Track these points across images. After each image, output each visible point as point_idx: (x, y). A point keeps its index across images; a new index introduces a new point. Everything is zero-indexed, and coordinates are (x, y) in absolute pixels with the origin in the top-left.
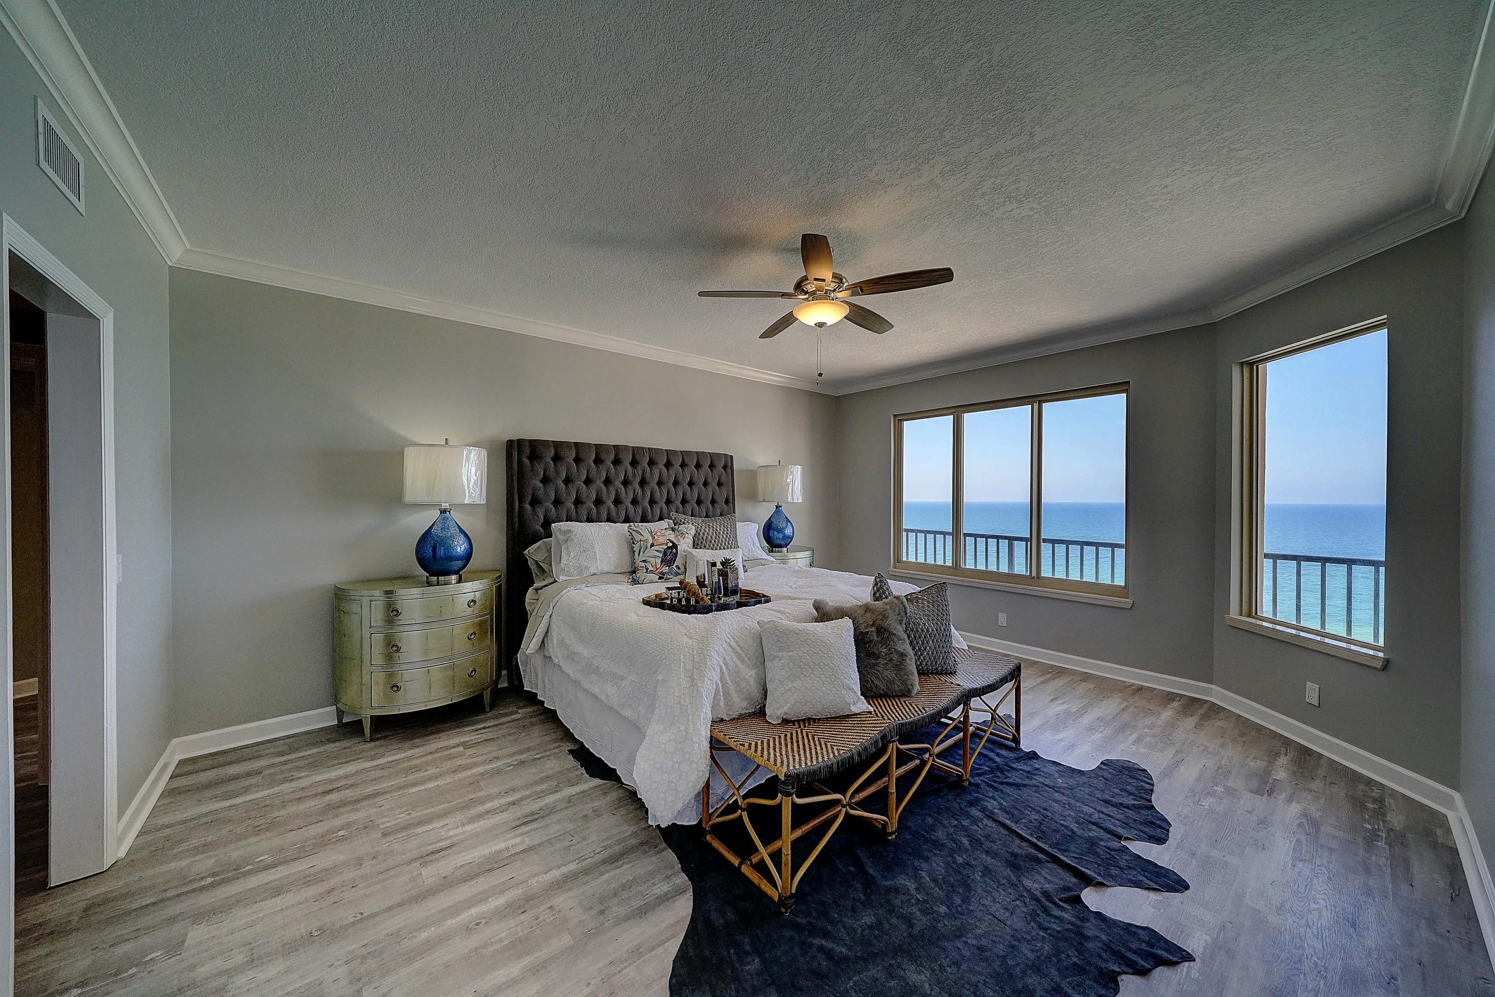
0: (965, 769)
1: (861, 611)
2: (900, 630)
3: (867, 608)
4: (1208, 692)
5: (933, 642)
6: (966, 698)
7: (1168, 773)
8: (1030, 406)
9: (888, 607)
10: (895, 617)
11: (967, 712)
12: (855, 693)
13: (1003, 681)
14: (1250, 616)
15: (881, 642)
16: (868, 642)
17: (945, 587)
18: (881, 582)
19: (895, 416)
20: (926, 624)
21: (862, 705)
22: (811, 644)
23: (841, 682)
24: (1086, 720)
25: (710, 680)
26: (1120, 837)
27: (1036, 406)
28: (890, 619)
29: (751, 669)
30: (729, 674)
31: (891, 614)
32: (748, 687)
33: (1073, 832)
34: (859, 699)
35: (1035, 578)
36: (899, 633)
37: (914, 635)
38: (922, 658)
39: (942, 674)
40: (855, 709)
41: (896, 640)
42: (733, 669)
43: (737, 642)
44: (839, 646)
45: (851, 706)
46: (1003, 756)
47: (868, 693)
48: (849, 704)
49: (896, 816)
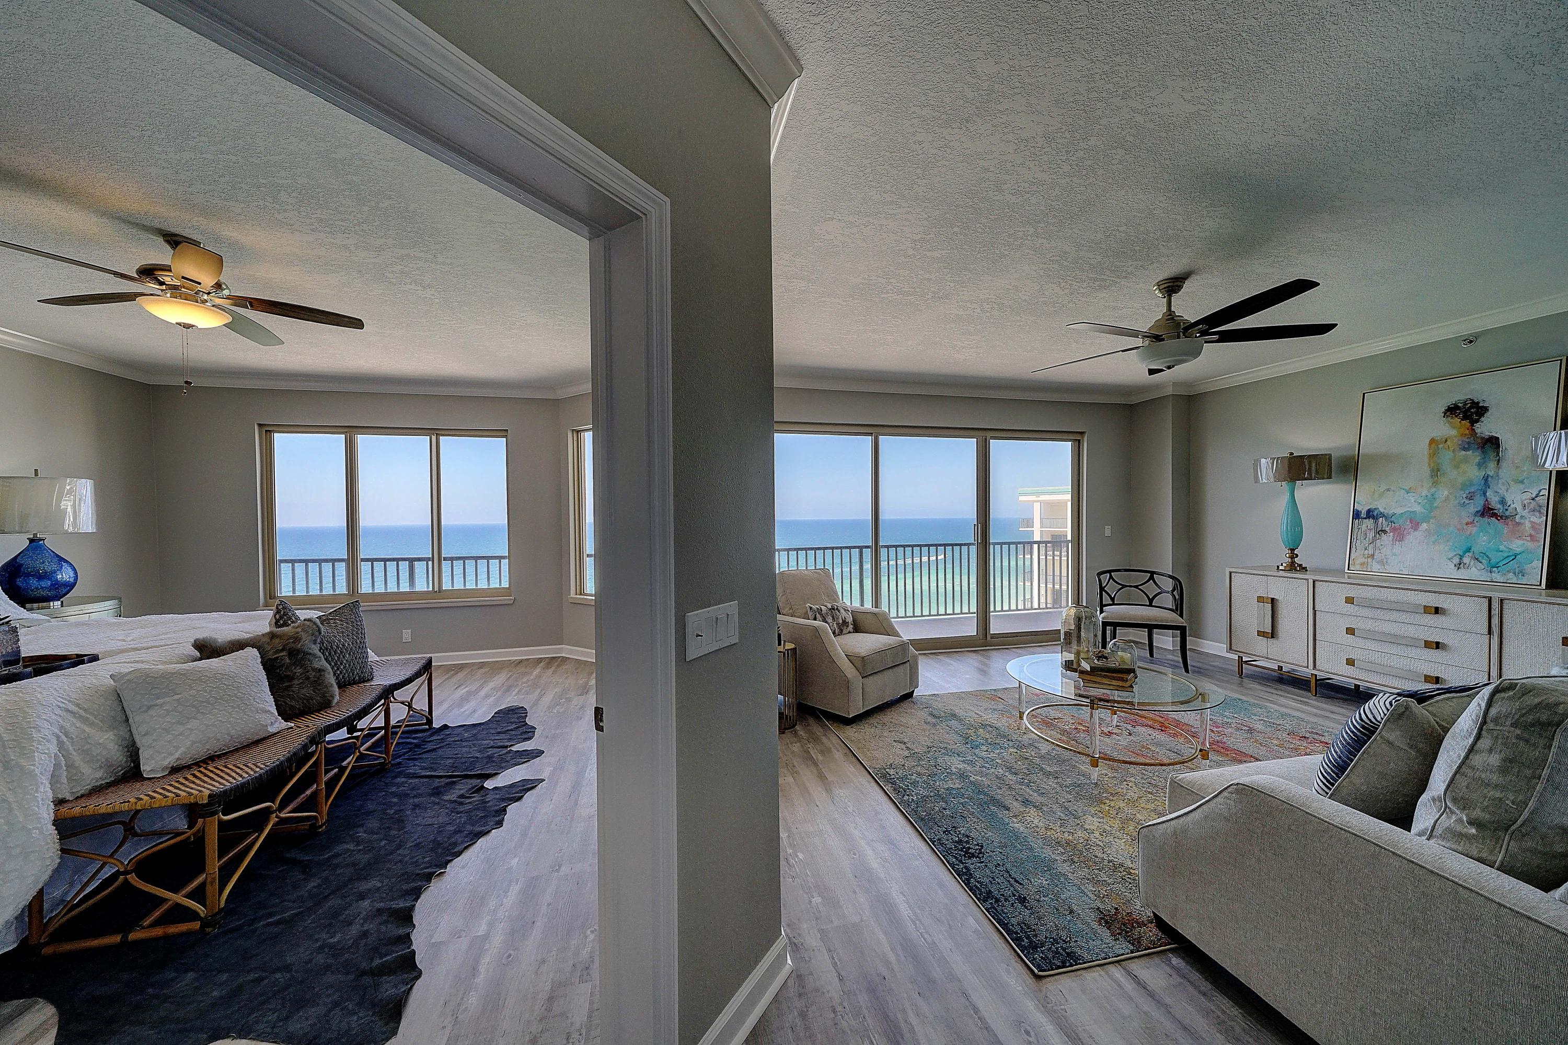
0: (387, 755)
1: (267, 639)
2: (315, 649)
3: (272, 635)
4: (560, 651)
5: (349, 654)
6: (388, 692)
7: (536, 703)
8: (429, 437)
9: (299, 630)
10: (310, 638)
11: (388, 705)
12: (272, 713)
13: (418, 675)
14: (581, 594)
15: (294, 664)
16: (279, 667)
17: (357, 605)
18: (284, 608)
19: (260, 425)
20: (339, 640)
21: (282, 724)
22: (207, 680)
23: (254, 708)
24: (483, 693)
25: (45, 753)
26: (506, 747)
27: (434, 438)
28: (304, 640)
29: (106, 731)
30: (72, 743)
31: (304, 636)
32: (104, 753)
33: (477, 757)
34: (277, 718)
35: (439, 592)
36: (315, 651)
37: (328, 650)
38: (339, 672)
39: (360, 682)
40: (272, 730)
41: (311, 658)
42: (77, 737)
43: (78, 705)
44: (247, 674)
45: (269, 727)
46: (420, 738)
47: (285, 713)
48: (267, 726)
49: (325, 809)
